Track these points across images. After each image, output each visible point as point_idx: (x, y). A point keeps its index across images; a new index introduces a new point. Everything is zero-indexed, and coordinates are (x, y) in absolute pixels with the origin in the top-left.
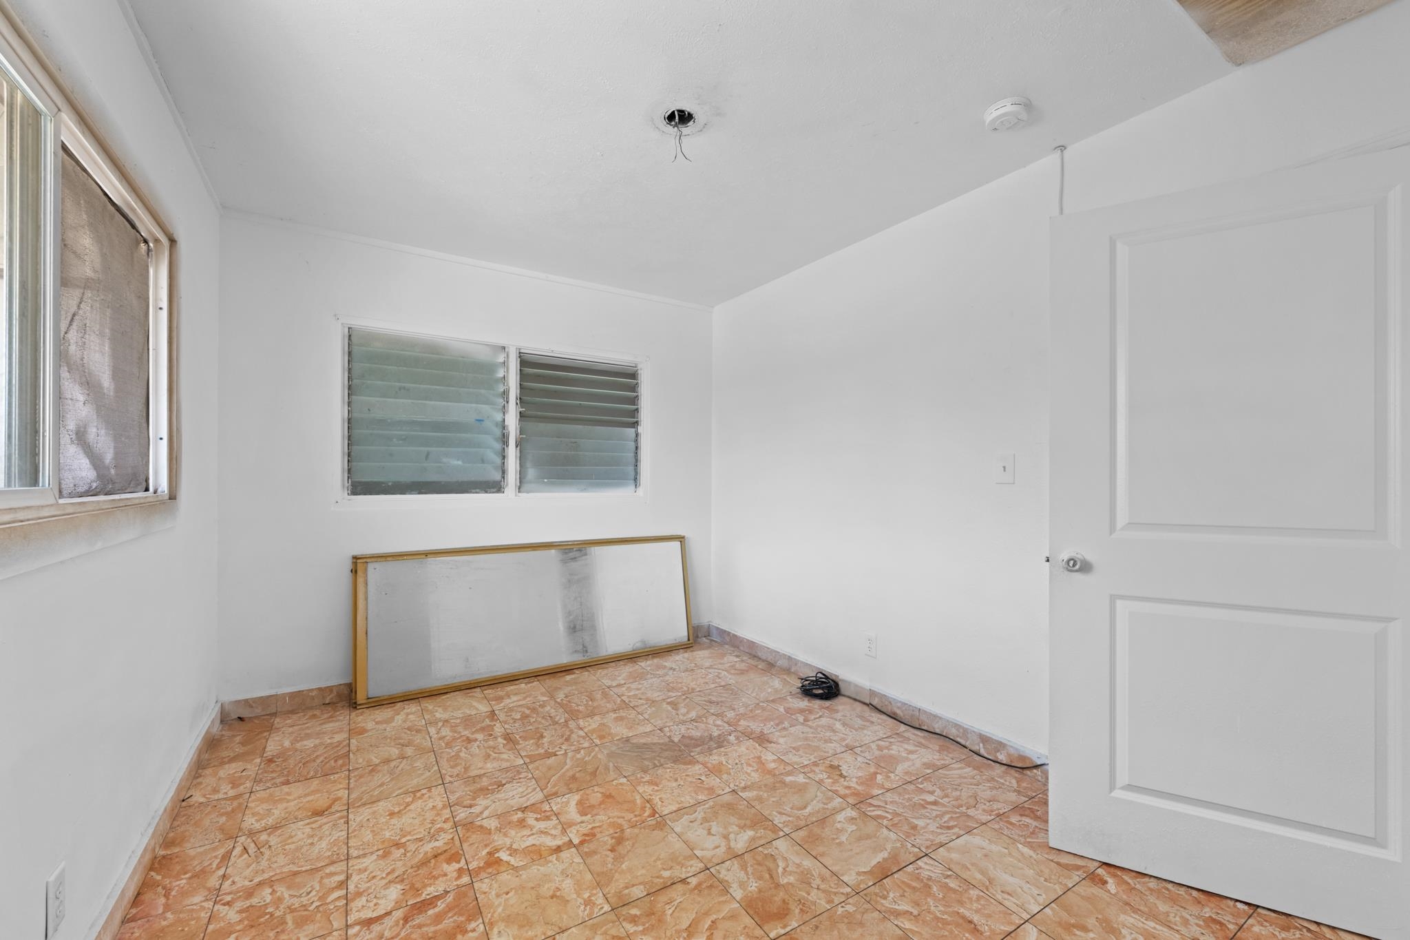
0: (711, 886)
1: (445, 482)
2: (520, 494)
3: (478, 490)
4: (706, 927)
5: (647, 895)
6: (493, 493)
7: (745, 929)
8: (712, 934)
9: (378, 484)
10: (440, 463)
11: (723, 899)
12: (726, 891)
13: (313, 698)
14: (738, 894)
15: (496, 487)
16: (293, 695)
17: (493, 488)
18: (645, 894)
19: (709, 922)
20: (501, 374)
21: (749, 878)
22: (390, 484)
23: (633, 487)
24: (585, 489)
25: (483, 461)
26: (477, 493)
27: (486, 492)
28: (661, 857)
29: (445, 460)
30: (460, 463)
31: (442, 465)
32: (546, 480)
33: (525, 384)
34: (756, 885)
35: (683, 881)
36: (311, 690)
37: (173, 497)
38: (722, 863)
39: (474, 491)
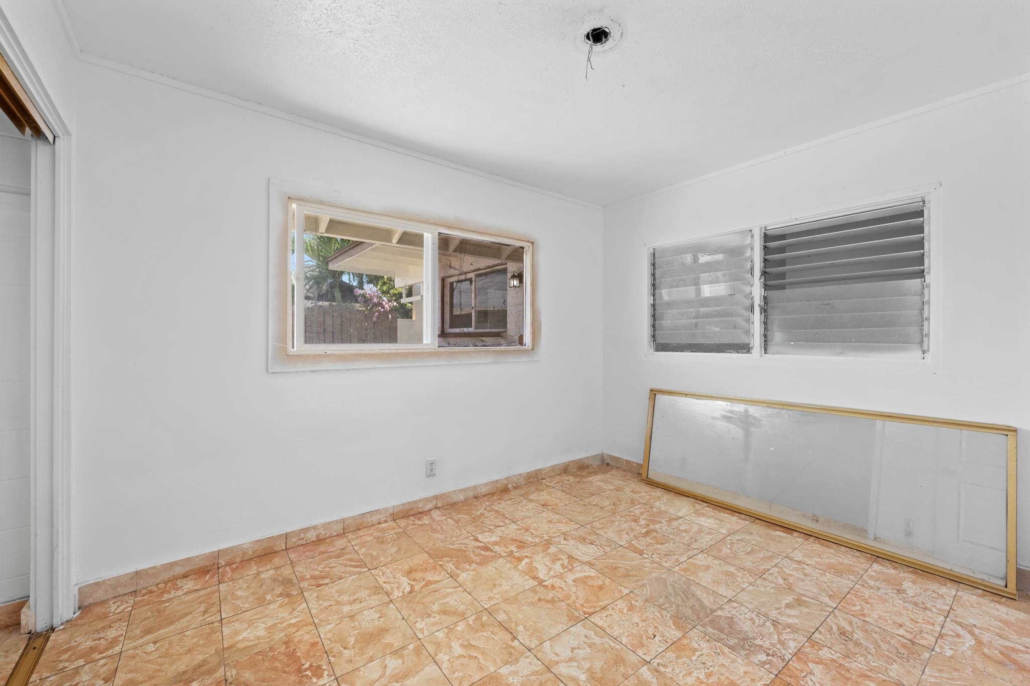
0: (511, 654)
1: (708, 344)
2: (766, 355)
3: (731, 351)
4: (472, 654)
5: (499, 622)
6: (744, 353)
7: (469, 675)
8: (465, 657)
9: (668, 345)
10: (704, 330)
11: (498, 661)
12: (506, 663)
13: (634, 467)
14: (504, 670)
15: (745, 348)
16: (628, 462)
17: (744, 349)
18: (500, 621)
19: (475, 655)
20: (748, 254)
21: (523, 677)
22: (675, 345)
23: (919, 354)
24: (841, 353)
25: (735, 327)
26: (730, 353)
27: (738, 352)
28: (537, 624)
29: (707, 327)
30: (718, 329)
31: (705, 331)
32: (792, 343)
33: (767, 257)
34: (515, 682)
35: (515, 638)
36: (634, 462)
37: (533, 349)
38: (538, 659)
39: (728, 351)
